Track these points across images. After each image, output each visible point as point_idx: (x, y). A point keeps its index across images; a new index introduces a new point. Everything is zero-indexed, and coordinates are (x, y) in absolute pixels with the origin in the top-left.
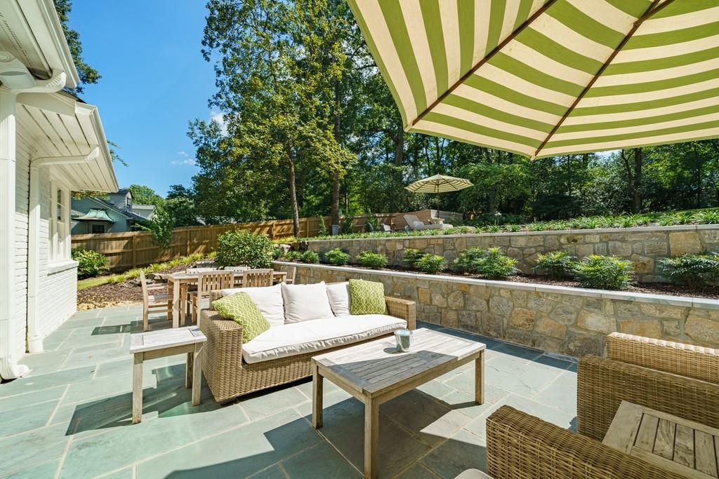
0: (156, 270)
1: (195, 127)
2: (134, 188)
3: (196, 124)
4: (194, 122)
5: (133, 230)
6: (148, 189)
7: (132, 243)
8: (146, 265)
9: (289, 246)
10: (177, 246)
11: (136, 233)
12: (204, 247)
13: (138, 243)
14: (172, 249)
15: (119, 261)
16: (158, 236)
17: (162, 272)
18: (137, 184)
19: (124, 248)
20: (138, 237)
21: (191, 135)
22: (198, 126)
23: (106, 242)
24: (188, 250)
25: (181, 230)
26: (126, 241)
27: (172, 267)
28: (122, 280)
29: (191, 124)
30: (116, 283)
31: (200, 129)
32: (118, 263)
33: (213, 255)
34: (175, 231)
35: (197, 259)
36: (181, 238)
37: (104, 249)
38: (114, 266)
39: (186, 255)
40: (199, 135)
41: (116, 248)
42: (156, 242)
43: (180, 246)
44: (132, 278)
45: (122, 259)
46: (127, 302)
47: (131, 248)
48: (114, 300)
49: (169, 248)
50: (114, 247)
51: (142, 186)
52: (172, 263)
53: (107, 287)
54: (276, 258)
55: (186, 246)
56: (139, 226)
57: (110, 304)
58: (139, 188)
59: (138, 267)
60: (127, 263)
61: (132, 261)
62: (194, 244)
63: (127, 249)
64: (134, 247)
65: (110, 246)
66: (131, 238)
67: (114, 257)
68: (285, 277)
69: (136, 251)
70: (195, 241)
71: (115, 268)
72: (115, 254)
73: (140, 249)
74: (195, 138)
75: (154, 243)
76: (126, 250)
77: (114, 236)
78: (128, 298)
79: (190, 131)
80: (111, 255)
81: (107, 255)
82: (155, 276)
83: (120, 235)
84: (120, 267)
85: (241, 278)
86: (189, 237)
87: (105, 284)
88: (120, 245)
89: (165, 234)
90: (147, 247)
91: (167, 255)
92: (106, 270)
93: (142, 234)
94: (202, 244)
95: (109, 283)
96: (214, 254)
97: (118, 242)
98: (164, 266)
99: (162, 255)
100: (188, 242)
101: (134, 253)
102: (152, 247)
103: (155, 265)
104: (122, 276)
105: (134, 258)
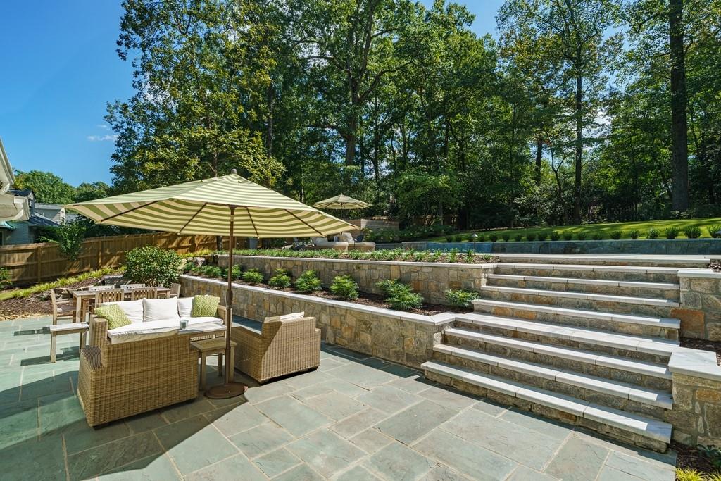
0: (63, 284)
1: (115, 111)
2: (34, 175)
3: (116, 107)
4: (113, 104)
5: (38, 242)
6: (53, 177)
7: (37, 255)
8: (54, 279)
9: (204, 259)
10: (87, 257)
11: (41, 245)
12: (117, 258)
13: (44, 254)
14: (81, 261)
15: (23, 274)
16: (67, 248)
17: (69, 286)
18: (38, 170)
19: (28, 260)
20: (44, 248)
21: (109, 119)
22: (119, 109)
23: (7, 255)
24: (100, 261)
25: (92, 241)
26: (30, 253)
27: (80, 281)
28: (28, 294)
29: (109, 106)
30: (22, 297)
31: (121, 112)
32: (22, 276)
33: (123, 269)
34: (86, 242)
35: (107, 273)
36: (91, 250)
37: (5, 261)
38: (16, 279)
39: (96, 268)
40: (120, 120)
41: (19, 260)
42: (63, 254)
43: (91, 257)
44: (39, 292)
45: (25, 272)
46: (36, 314)
47: (36, 260)
48: (23, 313)
49: (78, 259)
50: (17, 259)
51: (45, 172)
52: (80, 277)
53: (12, 301)
54: (186, 271)
55: (98, 257)
56: (46, 239)
57: (19, 317)
58: (41, 176)
59: (44, 281)
60: (31, 276)
61: (36, 274)
62: (106, 255)
63: (31, 261)
64: (39, 260)
65: (12, 259)
66: (36, 250)
67: (16, 270)
68: (168, 293)
69: (42, 264)
70: (108, 252)
71: (17, 281)
72: (18, 267)
73: (45, 261)
74: (115, 123)
75: (61, 256)
76: (30, 263)
77: (16, 248)
78: (36, 311)
79: (109, 114)
80: (13, 267)
81: (9, 268)
82: (62, 290)
83: (23, 247)
84: (23, 280)
85: (130, 294)
86: (100, 248)
87: (11, 299)
88: (23, 257)
89: (73, 246)
90: (53, 259)
91: (75, 267)
92: (9, 284)
93: (48, 246)
94: (115, 255)
95: (15, 297)
96: (124, 267)
97: (21, 254)
98: (72, 280)
99: (71, 267)
100: (100, 254)
101: (39, 265)
102: (60, 259)
103: (63, 280)
104: (28, 290)
105: (39, 271)
